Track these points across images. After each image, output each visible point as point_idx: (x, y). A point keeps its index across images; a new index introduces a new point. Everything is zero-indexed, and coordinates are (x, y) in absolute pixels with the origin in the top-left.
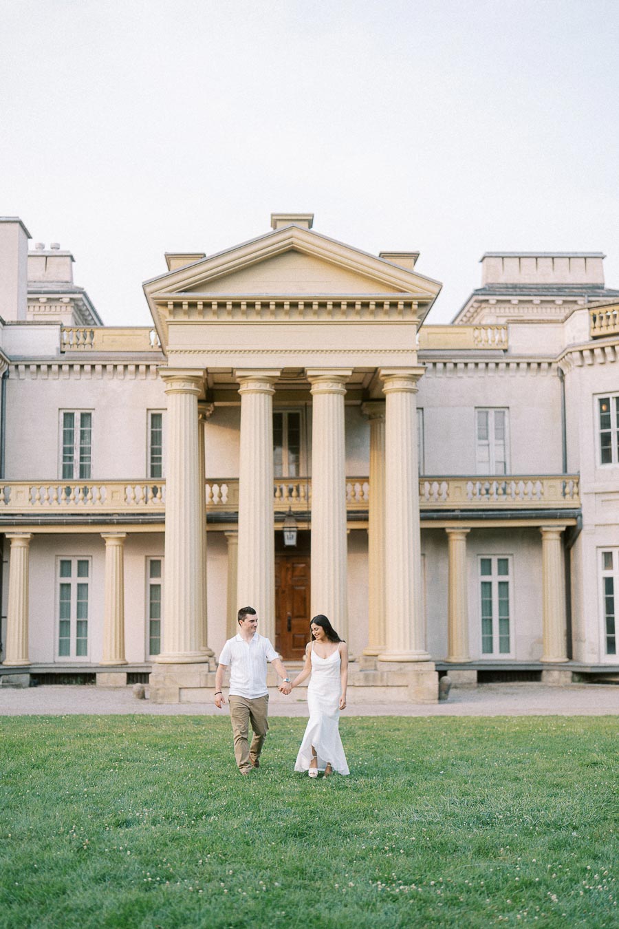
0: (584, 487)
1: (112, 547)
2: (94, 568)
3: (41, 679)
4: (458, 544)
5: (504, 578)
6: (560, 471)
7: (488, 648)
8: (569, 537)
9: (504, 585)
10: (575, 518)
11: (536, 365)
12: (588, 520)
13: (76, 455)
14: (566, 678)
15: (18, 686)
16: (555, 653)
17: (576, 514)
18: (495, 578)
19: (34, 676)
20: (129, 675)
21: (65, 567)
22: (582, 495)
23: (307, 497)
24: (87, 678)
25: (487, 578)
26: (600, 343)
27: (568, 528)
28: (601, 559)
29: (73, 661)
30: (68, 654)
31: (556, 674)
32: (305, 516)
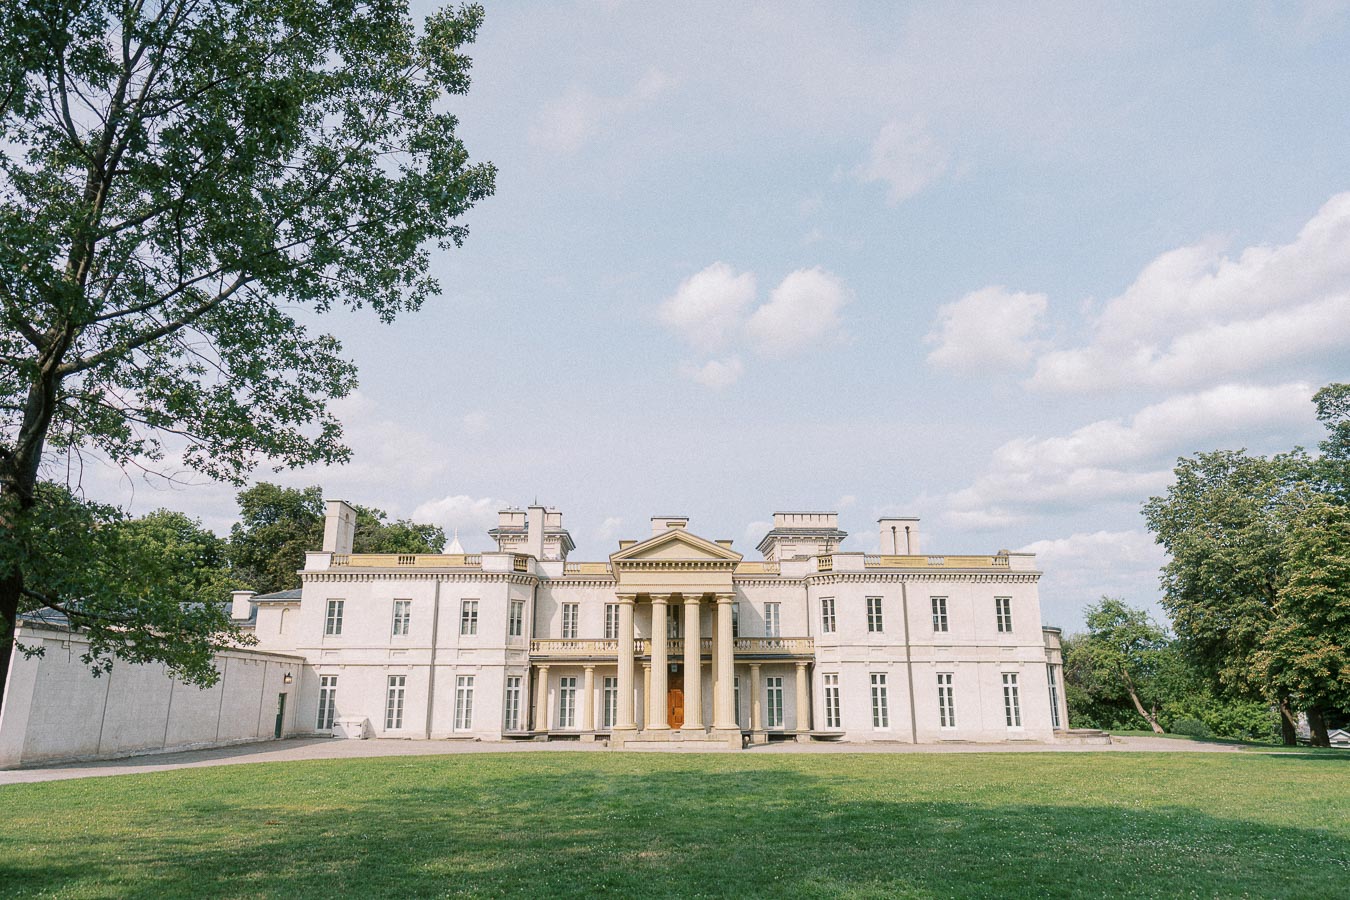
0: (816, 644)
1: (588, 674)
2: (578, 682)
3: (552, 738)
4: (756, 672)
5: (779, 688)
6: (806, 635)
7: (771, 723)
8: (810, 668)
9: (779, 691)
10: (812, 659)
11: (793, 582)
12: (818, 660)
13: (570, 626)
14: (807, 738)
15: (543, 741)
16: (803, 725)
17: (811, 657)
18: (775, 688)
19: (549, 736)
20: (596, 736)
21: (564, 681)
22: (816, 649)
23: (683, 648)
24: (576, 737)
25: (771, 688)
26: (822, 574)
27: (809, 664)
28: (824, 679)
29: (567, 729)
30: (564, 725)
31: (803, 736)
32: (682, 657)
